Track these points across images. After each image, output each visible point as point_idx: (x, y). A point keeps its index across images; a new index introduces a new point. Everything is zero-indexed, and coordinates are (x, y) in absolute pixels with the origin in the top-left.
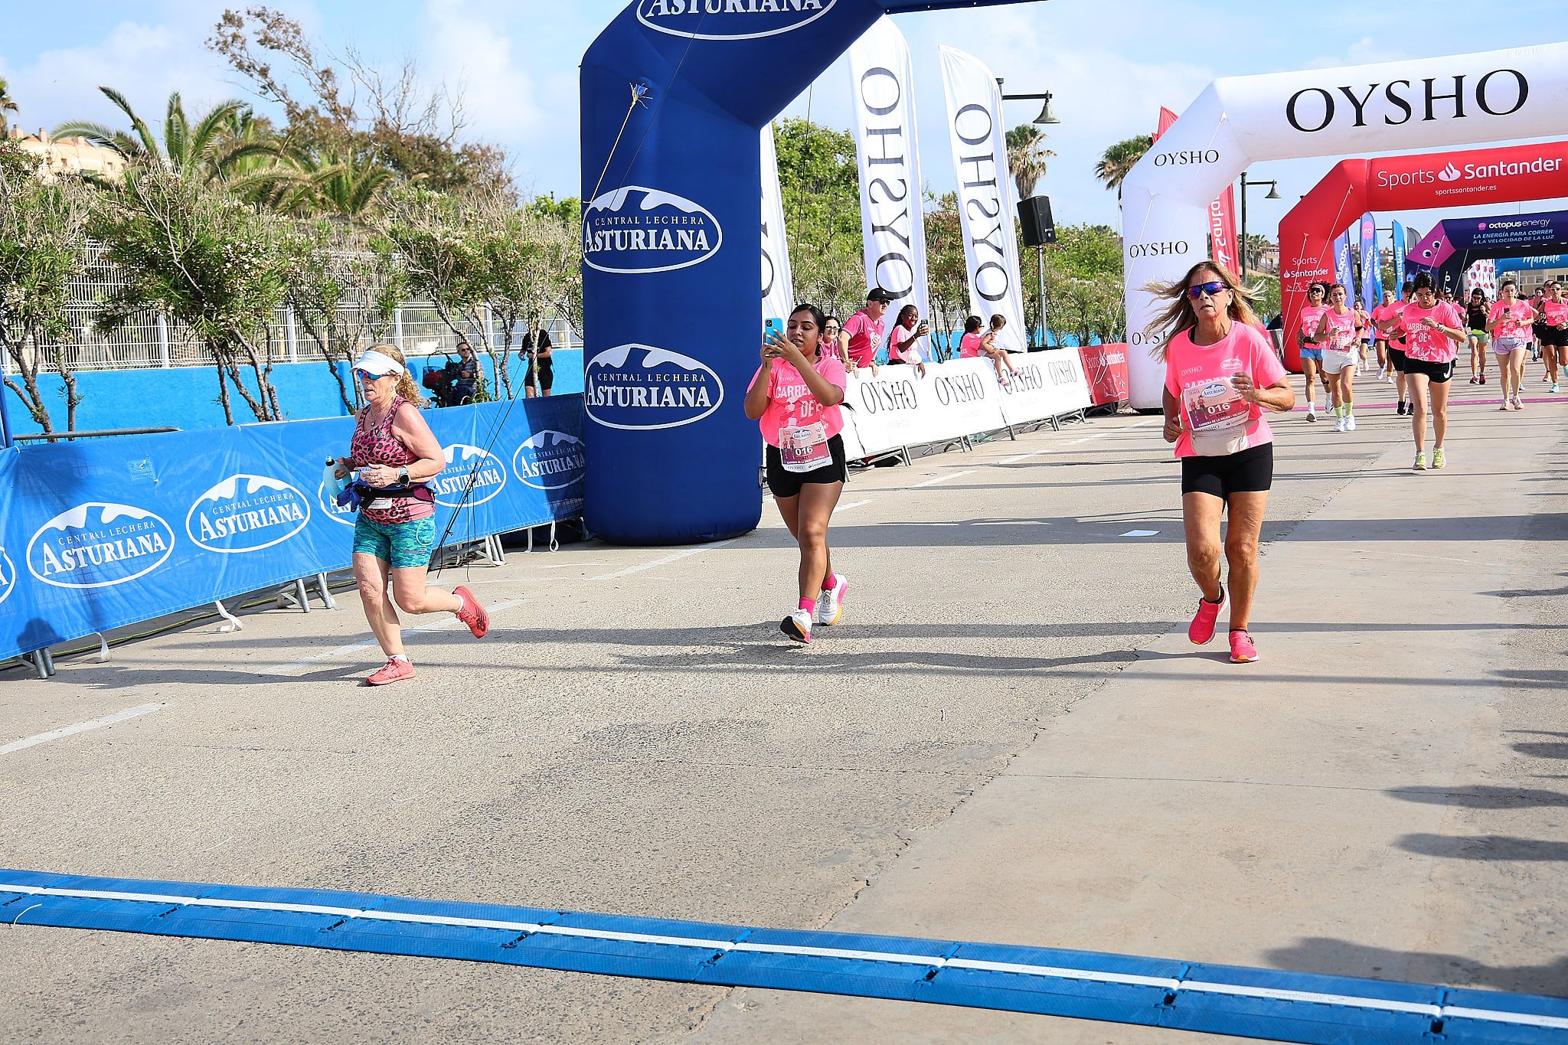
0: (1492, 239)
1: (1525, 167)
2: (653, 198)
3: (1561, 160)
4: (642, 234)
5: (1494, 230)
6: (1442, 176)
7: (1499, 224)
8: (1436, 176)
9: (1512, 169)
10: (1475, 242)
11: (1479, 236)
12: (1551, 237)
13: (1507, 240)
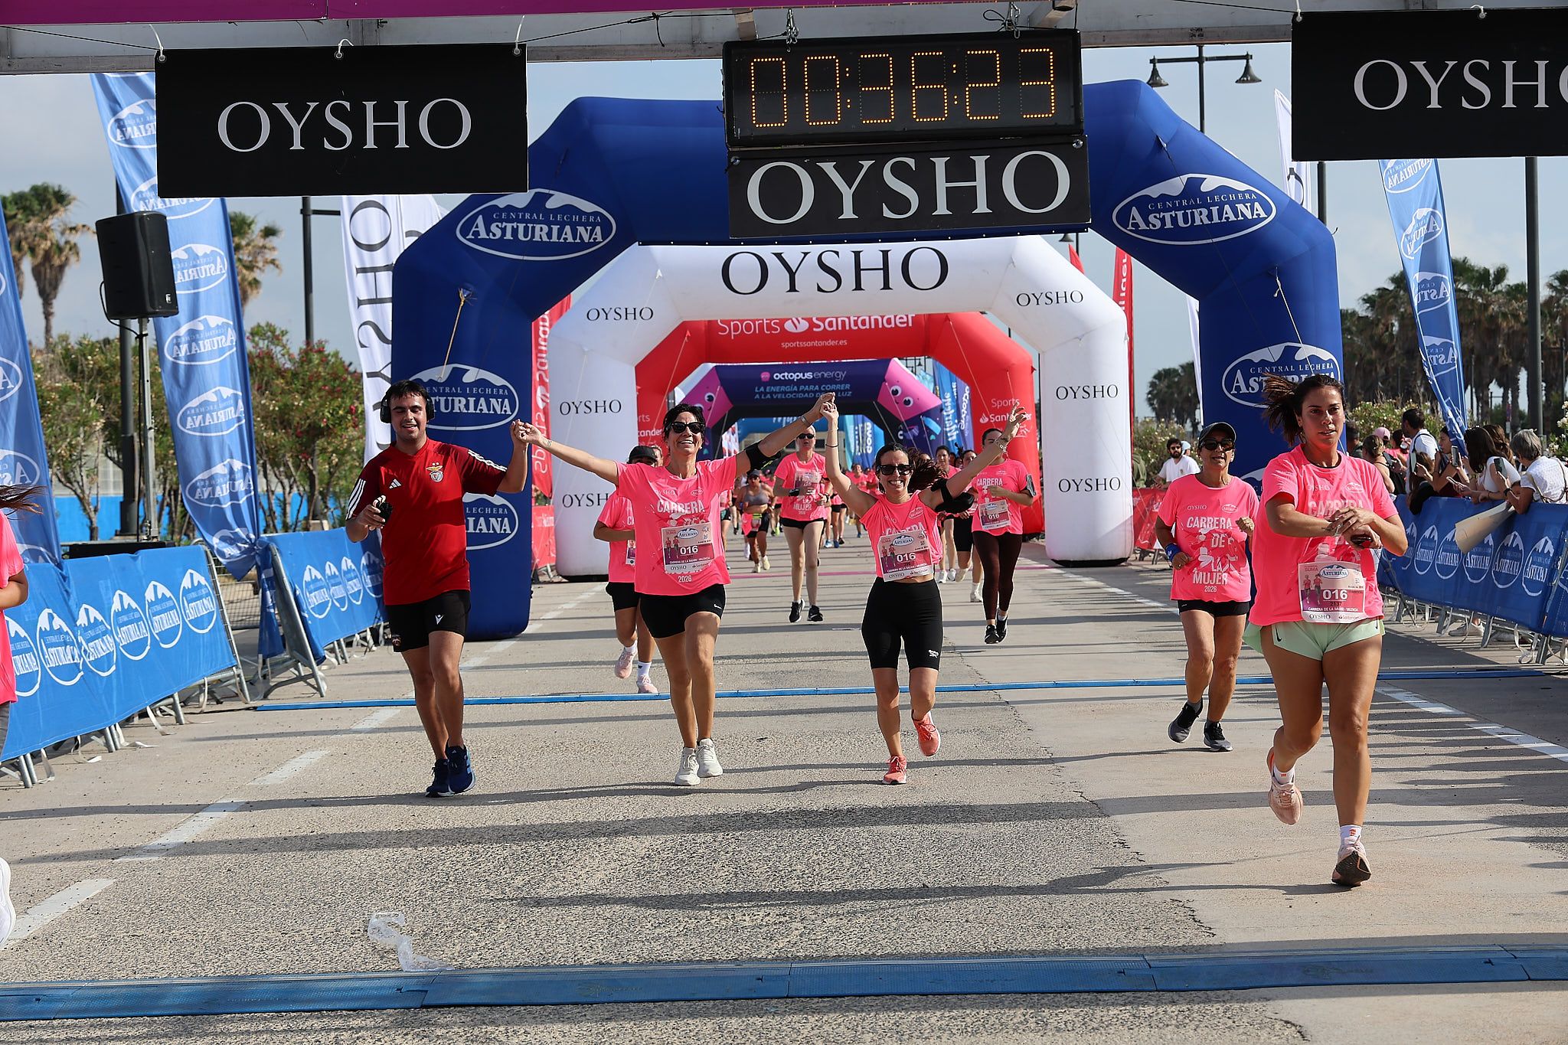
0: (778, 393)
1: (876, 320)
2: (472, 375)
4: (463, 401)
5: (781, 382)
6: (789, 326)
7: (786, 374)
8: (782, 325)
9: (863, 322)
10: (757, 396)
11: (762, 389)
12: (848, 394)
13: (796, 396)
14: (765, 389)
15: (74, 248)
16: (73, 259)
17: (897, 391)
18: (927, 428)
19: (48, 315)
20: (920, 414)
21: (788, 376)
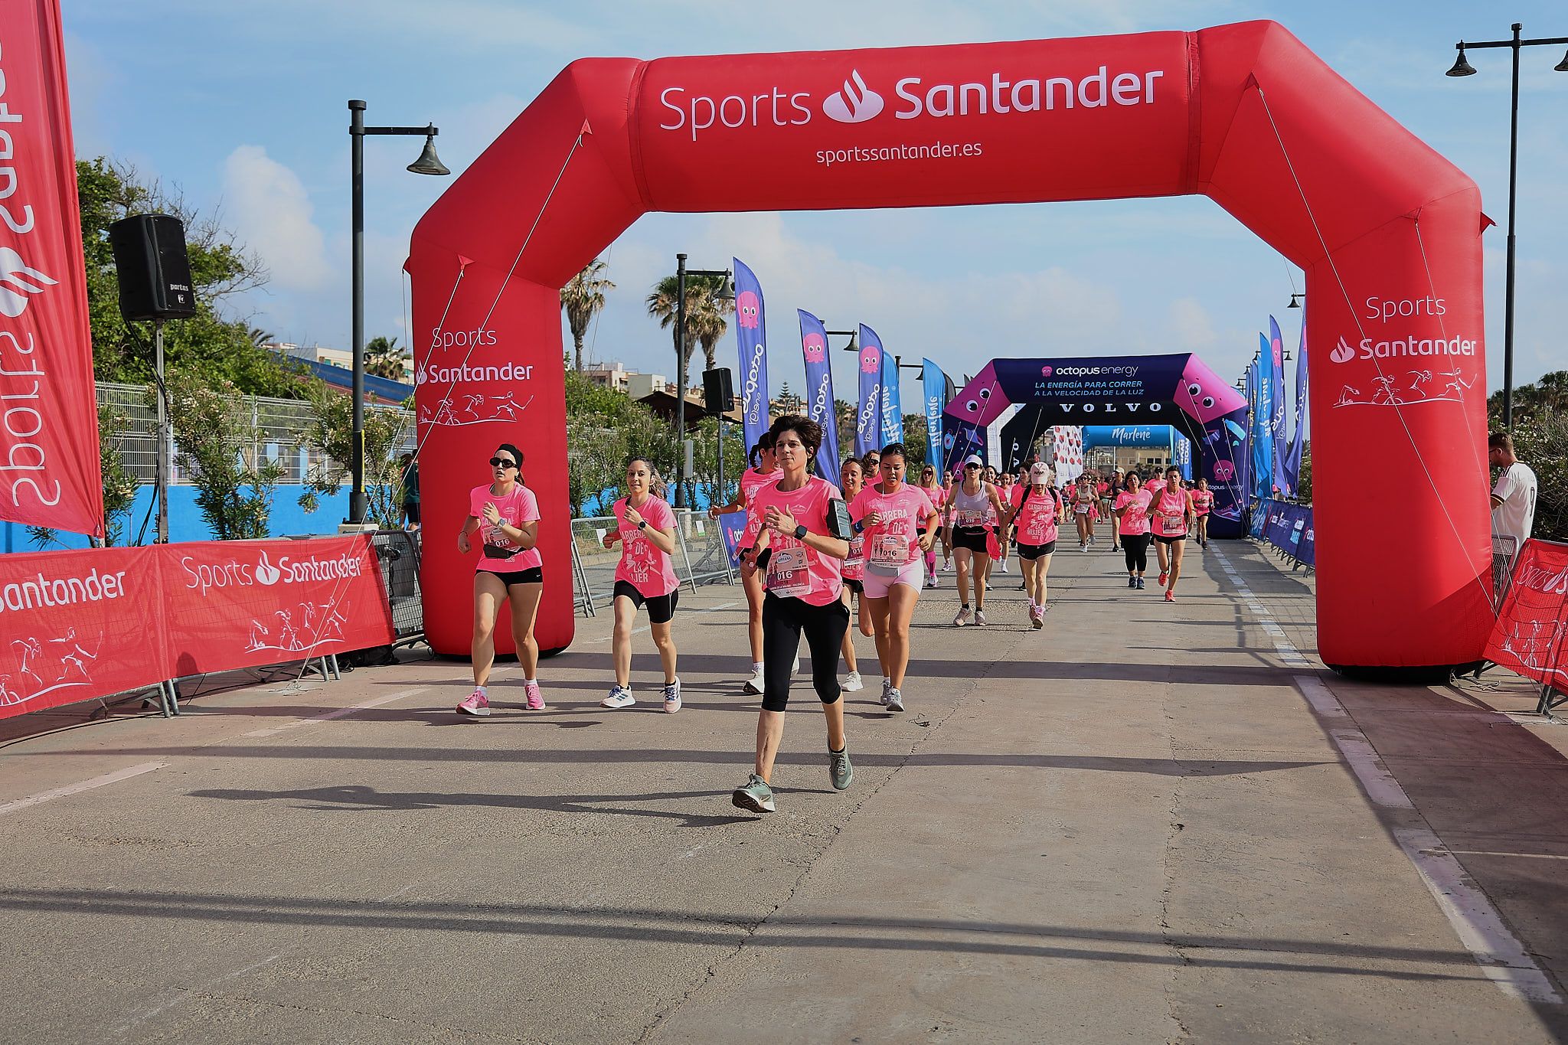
0: (1061, 390)
1: (1059, 90)
3: (1160, 74)
5: (1064, 378)
6: (834, 107)
7: (1070, 369)
8: (817, 106)
9: (1026, 96)
10: (1037, 393)
12: (1139, 392)
13: (1080, 393)
14: (1046, 386)
15: (599, 298)
16: (598, 306)
17: (1196, 390)
18: (1230, 432)
19: (578, 347)
20: (1222, 417)
21: (1072, 371)
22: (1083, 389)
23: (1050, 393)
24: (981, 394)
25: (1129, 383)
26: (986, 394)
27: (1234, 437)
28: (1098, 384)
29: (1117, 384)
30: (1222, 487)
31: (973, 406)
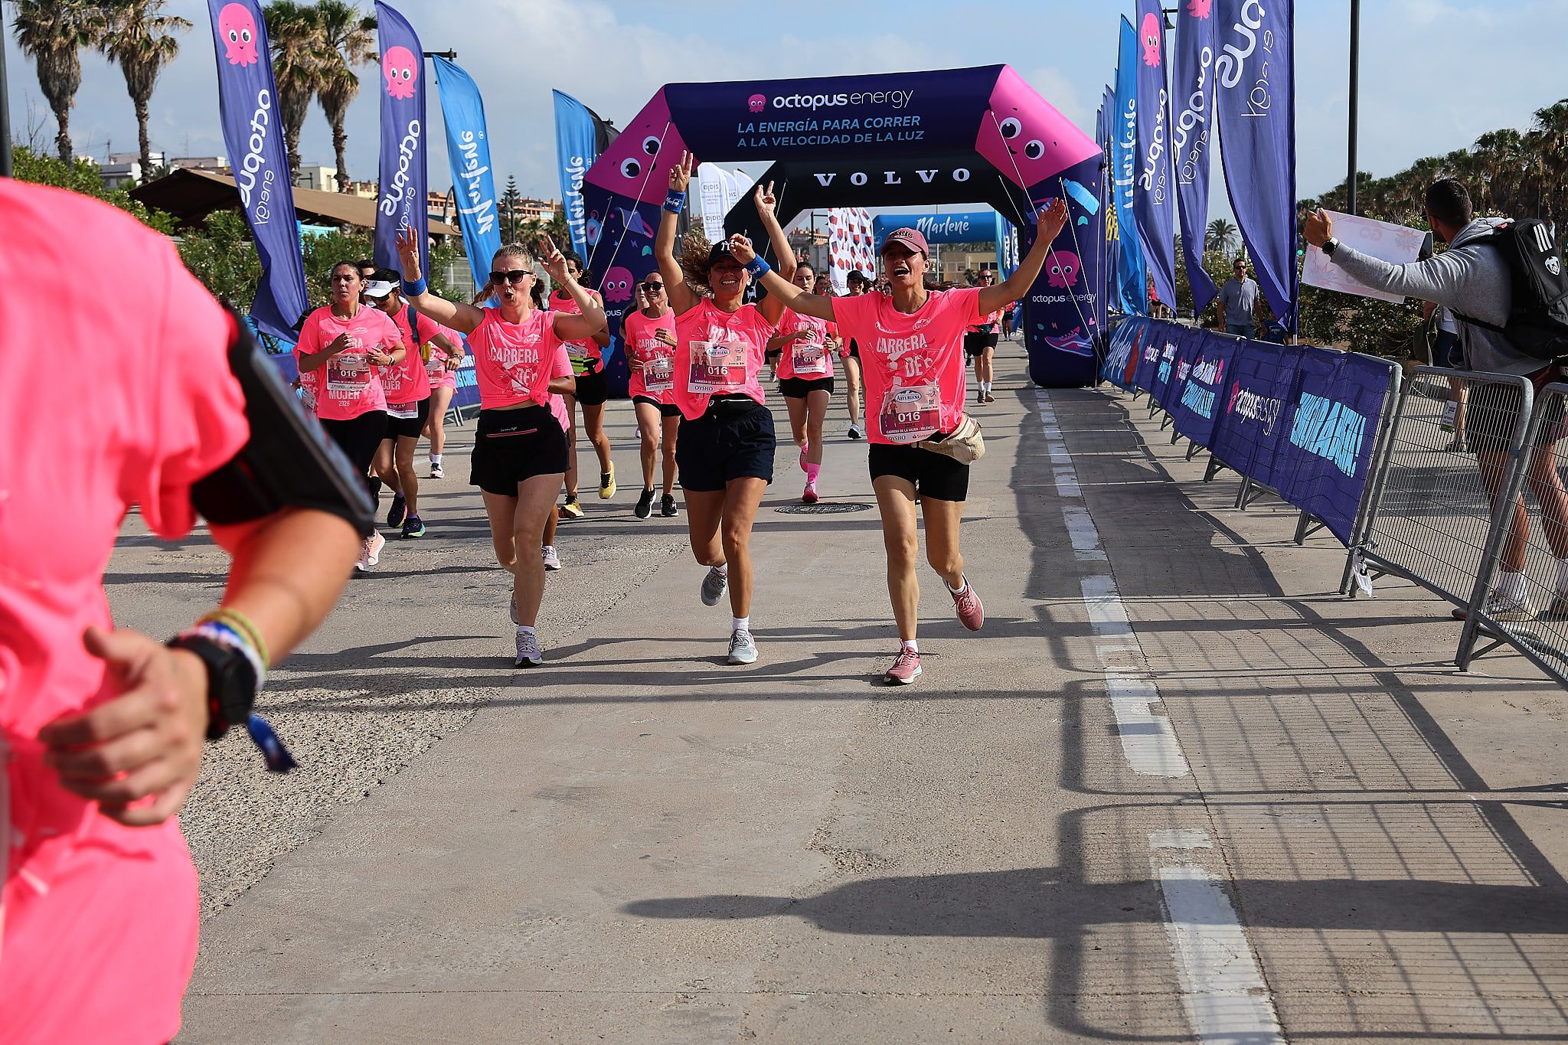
0: (783, 135)
7: (797, 97)
10: (742, 142)
11: (751, 127)
12: (916, 135)
13: (816, 140)
14: (756, 127)
16: (169, 56)
17: (1012, 128)
18: (1072, 202)
20: (1058, 175)
21: (799, 100)
22: (820, 132)
23: (763, 142)
24: (645, 147)
25: (897, 121)
26: (653, 145)
27: (1077, 209)
28: (846, 123)
29: (878, 123)
30: (1062, 299)
31: (632, 168)
